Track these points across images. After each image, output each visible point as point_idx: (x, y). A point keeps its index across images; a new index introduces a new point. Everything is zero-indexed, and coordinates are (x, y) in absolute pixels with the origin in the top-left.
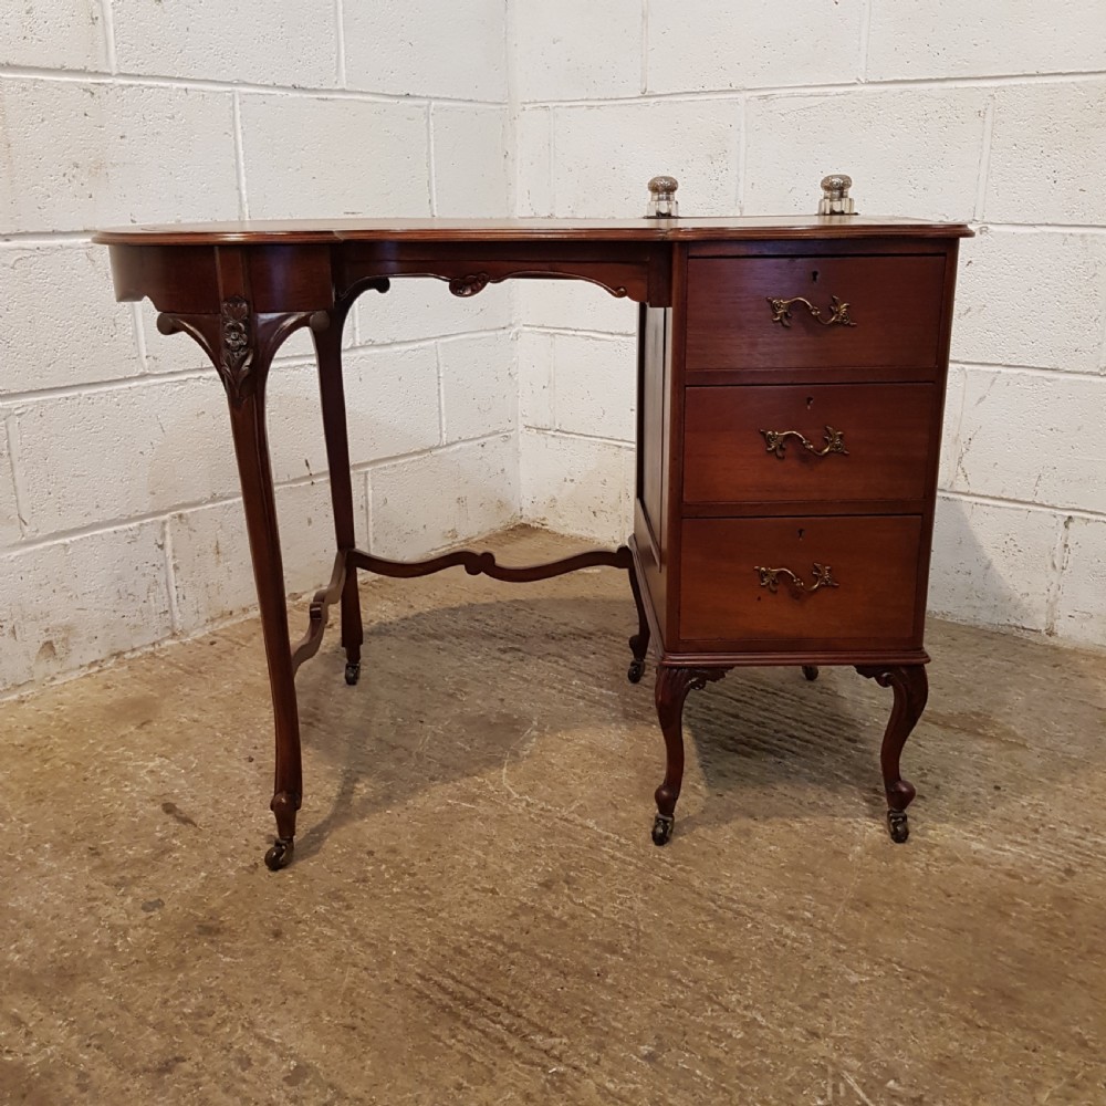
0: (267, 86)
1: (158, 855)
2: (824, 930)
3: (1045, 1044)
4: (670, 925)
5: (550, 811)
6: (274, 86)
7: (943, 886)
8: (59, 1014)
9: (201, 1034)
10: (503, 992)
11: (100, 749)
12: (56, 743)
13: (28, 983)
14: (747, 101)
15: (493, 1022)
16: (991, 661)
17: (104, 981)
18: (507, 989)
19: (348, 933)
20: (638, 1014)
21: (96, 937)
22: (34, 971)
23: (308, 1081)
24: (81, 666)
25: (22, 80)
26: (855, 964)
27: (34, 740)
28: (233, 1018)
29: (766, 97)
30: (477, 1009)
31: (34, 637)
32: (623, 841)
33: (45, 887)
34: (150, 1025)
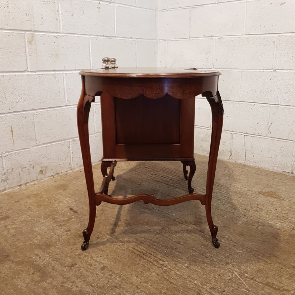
0: (97, 36)
1: (69, 220)
2: (231, 240)
3: (284, 267)
4: (193, 238)
5: (164, 212)
6: (99, 36)
7: (261, 231)
8: (47, 254)
9: (81, 259)
10: (152, 252)
11: (54, 196)
12: (43, 194)
13: (40, 247)
14: (215, 39)
15: (150, 258)
16: (277, 180)
17: (57, 247)
18: (153, 251)
19: (115, 238)
20: (185, 257)
21: (55, 237)
22: (41, 244)
23: (106, 269)
24: (49, 176)
25: (40, 34)
26: (238, 248)
27: (38, 193)
28: (88, 255)
29: (220, 38)
30: (146, 255)
31: (38, 169)
32: (182, 219)
33: (42, 226)
34: (68, 256)
